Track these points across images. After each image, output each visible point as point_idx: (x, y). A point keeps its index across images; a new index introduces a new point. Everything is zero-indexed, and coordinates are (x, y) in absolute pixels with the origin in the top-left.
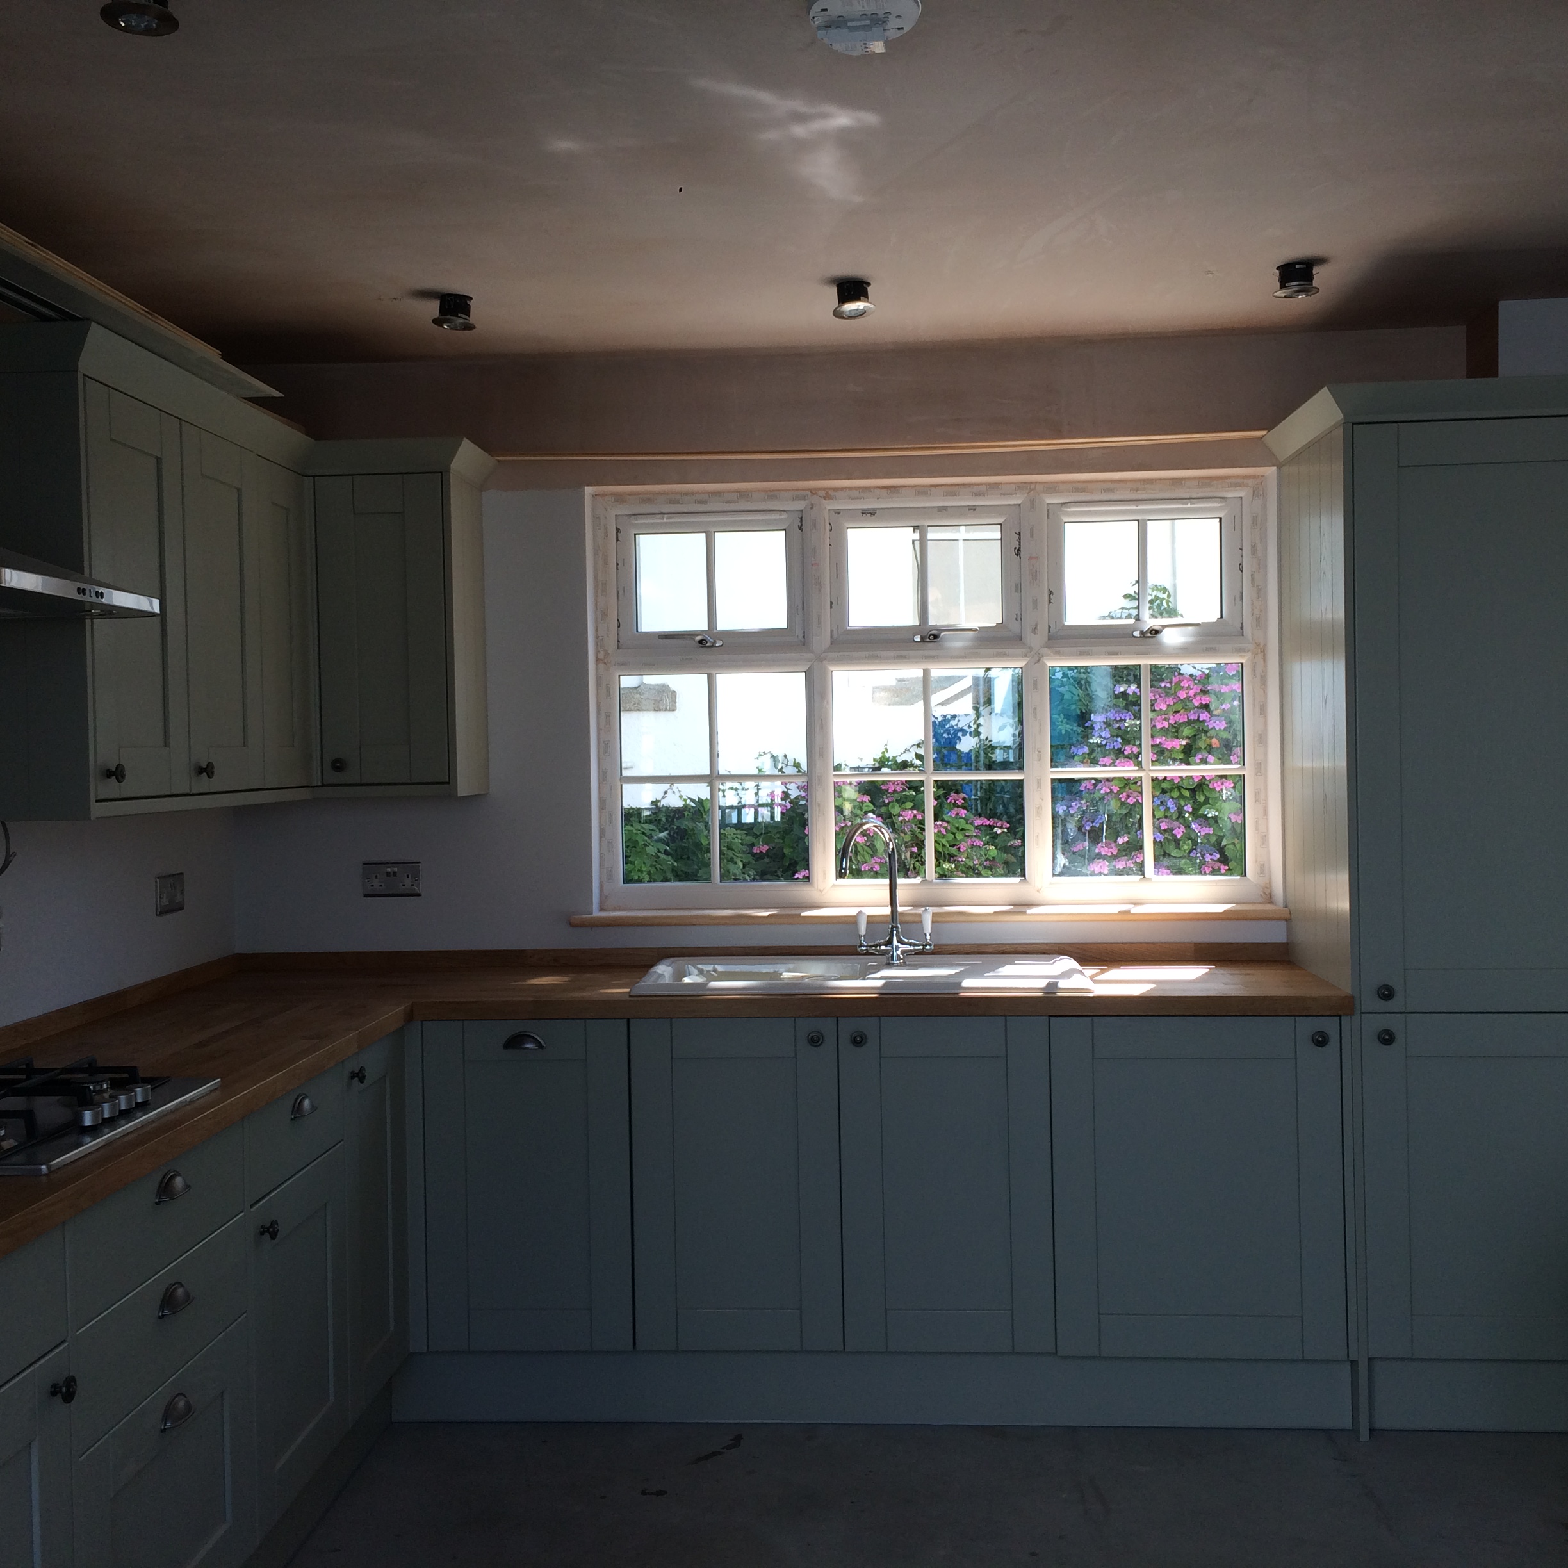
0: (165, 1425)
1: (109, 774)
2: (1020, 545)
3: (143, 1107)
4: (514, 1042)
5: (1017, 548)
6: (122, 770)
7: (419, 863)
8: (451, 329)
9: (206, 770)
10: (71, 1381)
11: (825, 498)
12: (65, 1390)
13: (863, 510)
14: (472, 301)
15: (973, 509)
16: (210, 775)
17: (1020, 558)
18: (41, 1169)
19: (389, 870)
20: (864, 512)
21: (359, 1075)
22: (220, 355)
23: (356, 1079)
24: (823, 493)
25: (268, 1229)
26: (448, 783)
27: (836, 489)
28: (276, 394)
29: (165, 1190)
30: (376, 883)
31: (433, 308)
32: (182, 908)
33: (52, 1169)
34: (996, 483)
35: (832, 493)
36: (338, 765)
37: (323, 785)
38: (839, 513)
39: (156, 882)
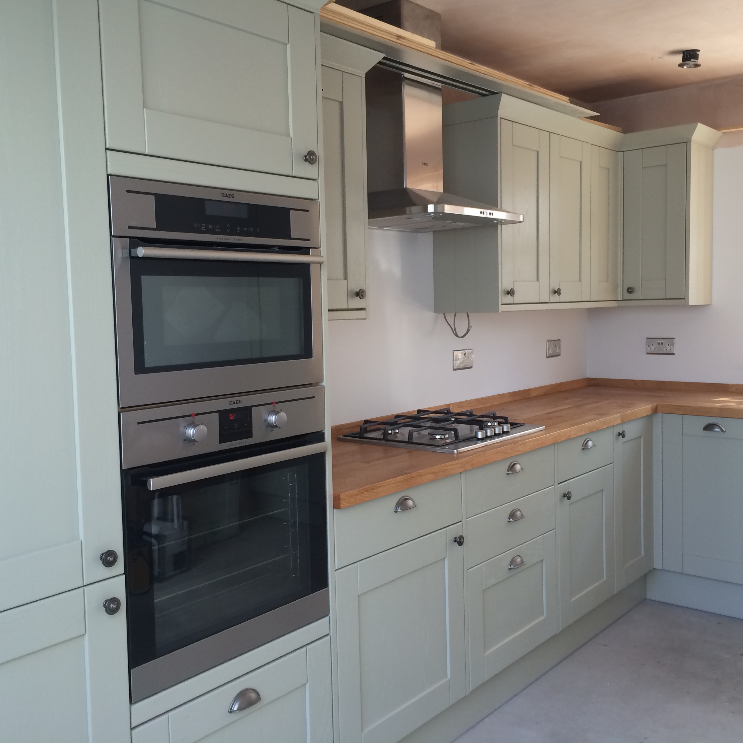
0: (510, 567)
1: (508, 293)
3: (507, 433)
4: (709, 427)
6: (513, 291)
7: (674, 338)
8: (688, 68)
9: (557, 292)
10: (461, 537)
12: (459, 541)
14: (700, 52)
16: (559, 294)
18: (454, 452)
19: (659, 341)
21: (622, 434)
22: (568, 99)
23: (621, 436)
25: (567, 495)
26: (685, 299)
28: (597, 114)
29: (511, 468)
30: (653, 348)
31: (679, 59)
32: (559, 355)
33: (459, 452)
36: (630, 290)
37: (623, 300)
39: (547, 343)
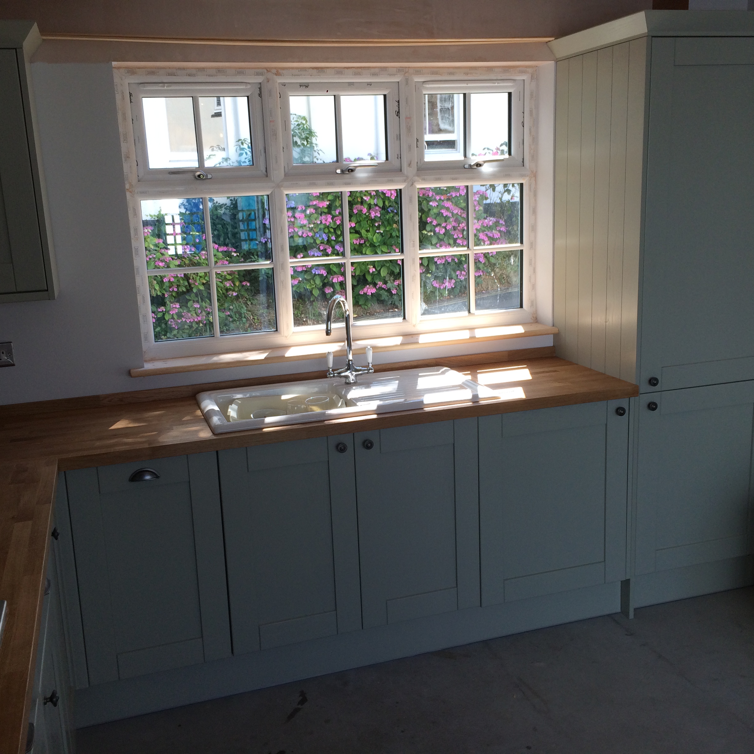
2: (399, 109)
4: (137, 477)
5: (397, 111)
7: (10, 342)
11: (276, 74)
13: (300, 83)
15: (370, 84)
17: (399, 117)
20: (301, 85)
21: (55, 534)
24: (274, 71)
25: (51, 699)
26: (47, 290)
27: (284, 69)
34: (385, 67)
35: (280, 71)
38: (285, 86)
